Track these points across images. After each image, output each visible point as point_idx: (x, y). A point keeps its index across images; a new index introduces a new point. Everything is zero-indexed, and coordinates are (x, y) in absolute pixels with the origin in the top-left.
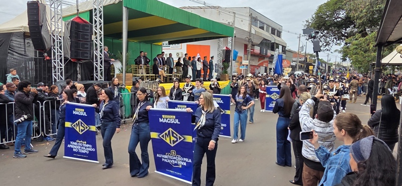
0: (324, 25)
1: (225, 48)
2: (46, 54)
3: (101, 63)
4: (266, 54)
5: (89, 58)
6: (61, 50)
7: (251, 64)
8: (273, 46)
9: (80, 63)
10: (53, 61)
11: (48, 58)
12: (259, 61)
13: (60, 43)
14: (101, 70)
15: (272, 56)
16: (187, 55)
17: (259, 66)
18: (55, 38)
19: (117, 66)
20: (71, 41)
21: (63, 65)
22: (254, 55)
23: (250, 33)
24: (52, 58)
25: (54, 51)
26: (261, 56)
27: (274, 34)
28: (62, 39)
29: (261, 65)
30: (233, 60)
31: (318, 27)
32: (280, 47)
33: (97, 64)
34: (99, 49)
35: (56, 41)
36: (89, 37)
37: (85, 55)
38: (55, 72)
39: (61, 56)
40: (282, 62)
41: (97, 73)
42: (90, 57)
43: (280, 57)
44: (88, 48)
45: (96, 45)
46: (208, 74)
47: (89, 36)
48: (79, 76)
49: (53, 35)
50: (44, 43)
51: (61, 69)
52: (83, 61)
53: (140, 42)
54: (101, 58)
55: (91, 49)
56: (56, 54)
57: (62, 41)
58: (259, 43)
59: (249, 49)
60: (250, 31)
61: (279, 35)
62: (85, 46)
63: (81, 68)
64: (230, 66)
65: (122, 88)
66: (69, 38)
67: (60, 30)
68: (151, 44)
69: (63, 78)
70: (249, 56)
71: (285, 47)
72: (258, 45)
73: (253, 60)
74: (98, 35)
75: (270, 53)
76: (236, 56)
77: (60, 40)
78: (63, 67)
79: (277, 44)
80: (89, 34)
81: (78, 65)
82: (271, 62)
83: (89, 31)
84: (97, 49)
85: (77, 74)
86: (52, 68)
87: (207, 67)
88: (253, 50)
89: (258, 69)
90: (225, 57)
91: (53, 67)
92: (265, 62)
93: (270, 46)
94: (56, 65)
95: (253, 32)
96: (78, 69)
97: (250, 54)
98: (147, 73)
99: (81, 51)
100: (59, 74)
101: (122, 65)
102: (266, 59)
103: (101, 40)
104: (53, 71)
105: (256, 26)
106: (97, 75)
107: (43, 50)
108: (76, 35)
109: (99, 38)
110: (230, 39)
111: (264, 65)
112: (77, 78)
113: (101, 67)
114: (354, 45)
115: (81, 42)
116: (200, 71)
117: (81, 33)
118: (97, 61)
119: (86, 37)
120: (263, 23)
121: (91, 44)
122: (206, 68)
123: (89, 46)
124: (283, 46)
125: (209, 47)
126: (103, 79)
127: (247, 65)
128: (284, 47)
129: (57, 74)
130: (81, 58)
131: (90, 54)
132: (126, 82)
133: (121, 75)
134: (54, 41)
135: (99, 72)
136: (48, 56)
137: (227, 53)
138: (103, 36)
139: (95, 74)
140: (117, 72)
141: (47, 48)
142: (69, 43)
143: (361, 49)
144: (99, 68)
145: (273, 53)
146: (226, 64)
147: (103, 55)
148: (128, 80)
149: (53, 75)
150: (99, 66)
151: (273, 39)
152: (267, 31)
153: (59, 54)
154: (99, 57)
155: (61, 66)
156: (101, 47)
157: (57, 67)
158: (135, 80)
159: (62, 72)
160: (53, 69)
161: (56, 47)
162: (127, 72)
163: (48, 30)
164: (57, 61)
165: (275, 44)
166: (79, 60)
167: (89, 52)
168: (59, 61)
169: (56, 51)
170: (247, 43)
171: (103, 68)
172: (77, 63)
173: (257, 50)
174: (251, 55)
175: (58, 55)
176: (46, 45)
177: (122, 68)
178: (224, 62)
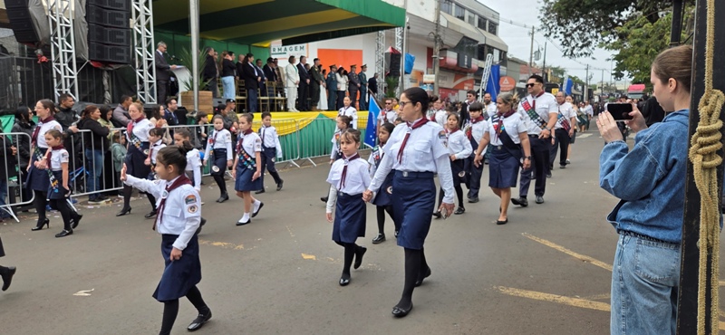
0: (578, 5)
1: (389, 50)
2: (39, 52)
3: (150, 71)
4: (469, 65)
5: (125, 61)
6: (70, 43)
7: (440, 85)
8: (482, 52)
9: (108, 71)
10: (54, 65)
11: (44, 59)
12: (455, 80)
13: (67, 29)
14: (151, 84)
15: (481, 69)
16: (317, 62)
17: (456, 90)
18: (57, 20)
19: (183, 77)
20: (89, 27)
21: (75, 73)
22: (445, 68)
23: (437, 24)
24: (53, 59)
25: (55, 46)
26: (459, 71)
27: (484, 28)
28: (71, 22)
29: (460, 87)
30: (406, 73)
31: (567, 9)
32: (496, 53)
33: (142, 73)
34: (145, 45)
35: (59, 25)
36: (124, 20)
37: (118, 54)
38: (60, 87)
39: (69, 54)
40: (499, 79)
41: (143, 90)
42: (128, 58)
43: (495, 68)
44: (122, 40)
45: (139, 36)
46: (358, 99)
47: (125, 16)
48: (108, 96)
49: (52, 14)
50: (35, 30)
51: (71, 80)
52: (115, 67)
53: (227, 41)
54: (149, 62)
55: (128, 42)
56: (61, 50)
57: (71, 26)
58: (455, 44)
59: (436, 55)
60: (438, 20)
61: (493, 28)
62: (118, 37)
63: (111, 80)
64: (400, 84)
65: (192, 118)
66: (84, 20)
67: (65, 4)
68: (250, 46)
69: (77, 99)
70: (437, 69)
71: (505, 52)
72: (454, 49)
73: (444, 78)
74: (142, 17)
75: (476, 63)
76: (410, 66)
77: (66, 23)
78: (75, 77)
79: (489, 46)
80: (124, 13)
81: (106, 75)
82: (479, 81)
83: (124, 8)
84: (140, 45)
85: (104, 92)
86: (52, 78)
87: (356, 85)
88: (445, 58)
89: (453, 94)
90: (391, 67)
91: (55, 76)
92: (466, 81)
93: (476, 51)
94: (61, 72)
95: (443, 23)
96: (105, 82)
97: (438, 64)
98: (241, 95)
99: (109, 47)
100: (68, 90)
101: (192, 75)
102: (470, 77)
103: (148, 26)
104: (56, 85)
105: (449, 12)
106: (143, 95)
107: (33, 43)
108: (98, 16)
109: (144, 23)
110: (398, 31)
111: (466, 88)
112: (104, 98)
113: (150, 79)
114: (634, 37)
115: (109, 30)
116: (344, 92)
117: (108, 12)
118: (142, 68)
119: (117, 19)
120: (463, 8)
121: (128, 33)
122: (353, 88)
123: (124, 37)
124: (501, 51)
125: (360, 52)
126: (156, 103)
127: (433, 84)
128: (503, 53)
129: (64, 90)
130: (110, 60)
131: (128, 52)
132: (201, 107)
133: (190, 94)
134: (54, 23)
135: (147, 88)
136: (44, 55)
137: (394, 58)
138: (151, 19)
139: (139, 93)
140: (182, 88)
141: (41, 38)
142: (85, 30)
143: (647, 47)
144: (146, 81)
145: (481, 64)
146: (392, 79)
147: (153, 58)
148: (205, 103)
149: (56, 92)
150: (147, 77)
151: (482, 37)
152: (471, 21)
153: (66, 50)
154: (145, 59)
155: (70, 74)
156: (148, 40)
157: (63, 77)
158: (217, 105)
159: (74, 85)
160: (55, 80)
161: (59, 38)
162: (201, 88)
163: (41, 4)
164: (62, 64)
165: (486, 47)
166: (107, 64)
167: (125, 49)
168: (66, 65)
169: (60, 46)
170: (432, 44)
171: (154, 81)
172: (102, 71)
173: (452, 58)
174: (441, 68)
175: (63, 53)
176: (39, 33)
177: (192, 81)
178: (388, 76)
